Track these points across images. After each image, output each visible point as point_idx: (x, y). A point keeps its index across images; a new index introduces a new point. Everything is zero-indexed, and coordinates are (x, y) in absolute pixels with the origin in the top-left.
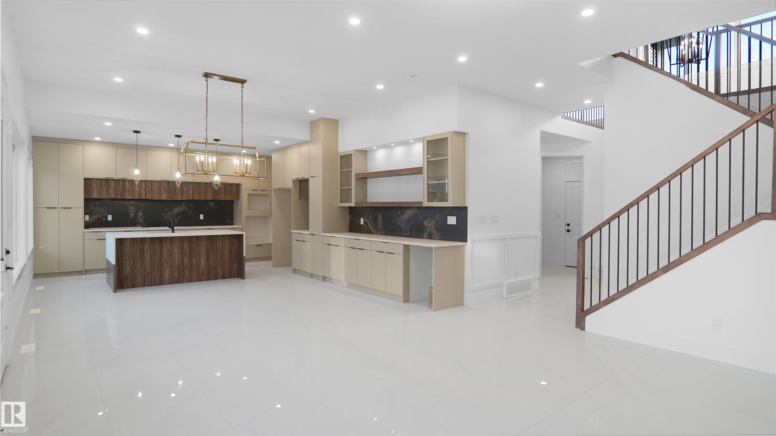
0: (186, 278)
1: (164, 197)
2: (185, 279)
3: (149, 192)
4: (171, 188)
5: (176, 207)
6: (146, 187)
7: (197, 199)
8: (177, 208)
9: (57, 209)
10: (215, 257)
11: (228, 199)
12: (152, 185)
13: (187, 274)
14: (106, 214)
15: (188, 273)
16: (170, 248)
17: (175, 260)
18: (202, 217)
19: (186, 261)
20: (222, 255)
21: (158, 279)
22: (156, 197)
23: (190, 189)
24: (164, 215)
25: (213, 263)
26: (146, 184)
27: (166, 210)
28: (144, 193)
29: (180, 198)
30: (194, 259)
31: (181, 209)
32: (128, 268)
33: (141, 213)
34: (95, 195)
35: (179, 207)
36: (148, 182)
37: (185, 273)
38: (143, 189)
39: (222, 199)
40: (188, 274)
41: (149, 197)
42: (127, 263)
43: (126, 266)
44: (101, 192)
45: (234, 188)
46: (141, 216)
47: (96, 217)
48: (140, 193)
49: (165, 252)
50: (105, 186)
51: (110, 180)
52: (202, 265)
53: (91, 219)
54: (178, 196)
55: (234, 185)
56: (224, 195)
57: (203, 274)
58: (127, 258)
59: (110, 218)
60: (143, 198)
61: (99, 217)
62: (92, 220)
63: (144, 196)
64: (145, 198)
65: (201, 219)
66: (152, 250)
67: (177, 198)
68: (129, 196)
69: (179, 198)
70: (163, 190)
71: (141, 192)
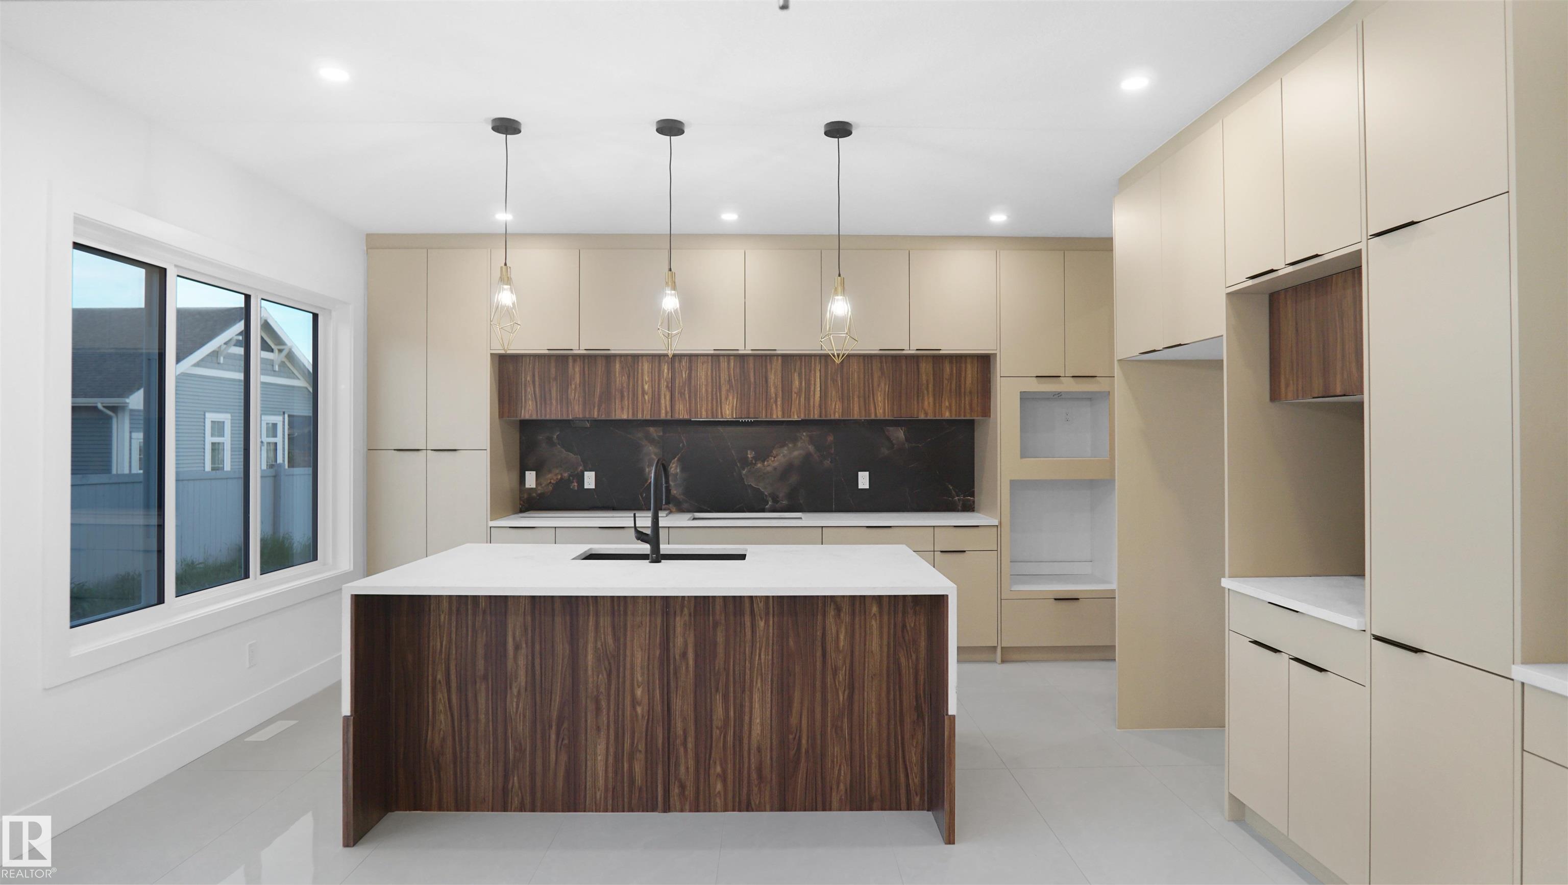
0: (683, 787)
1: (728, 412)
2: (675, 791)
3: (682, 394)
4: (752, 380)
5: (782, 446)
6: (673, 379)
7: (837, 417)
8: (785, 451)
9: (423, 453)
10: (818, 696)
11: (947, 415)
12: (690, 369)
13: (686, 766)
14: (581, 468)
15: (691, 763)
16: (610, 640)
17: (634, 703)
18: (864, 480)
19: (682, 705)
20: (852, 688)
21: (560, 783)
22: (704, 413)
23: (815, 384)
24: (744, 472)
25: (804, 722)
26: (672, 369)
27: (750, 455)
28: (668, 398)
29: (780, 414)
30: (719, 698)
31: (796, 453)
32: (443, 720)
33: (677, 466)
34: (529, 411)
35: (790, 445)
36: (680, 362)
37: (677, 765)
38: (664, 384)
39: (926, 414)
40: (692, 770)
41: (682, 413)
42: (440, 696)
43: (434, 713)
44: (544, 399)
45: (970, 372)
46: (677, 474)
47: (553, 477)
48: (656, 399)
49: (590, 657)
50: (555, 379)
51: (570, 358)
52: (757, 730)
53: (541, 485)
54: (774, 406)
55: (969, 361)
56: (931, 400)
57: (760, 777)
58: (439, 677)
59: (590, 480)
60: (663, 416)
61: (561, 479)
62: (543, 485)
63: (669, 409)
64: (669, 417)
65: (861, 486)
66: (537, 647)
67: (771, 414)
68: (622, 408)
69: (777, 415)
70: (724, 389)
71: (659, 395)
